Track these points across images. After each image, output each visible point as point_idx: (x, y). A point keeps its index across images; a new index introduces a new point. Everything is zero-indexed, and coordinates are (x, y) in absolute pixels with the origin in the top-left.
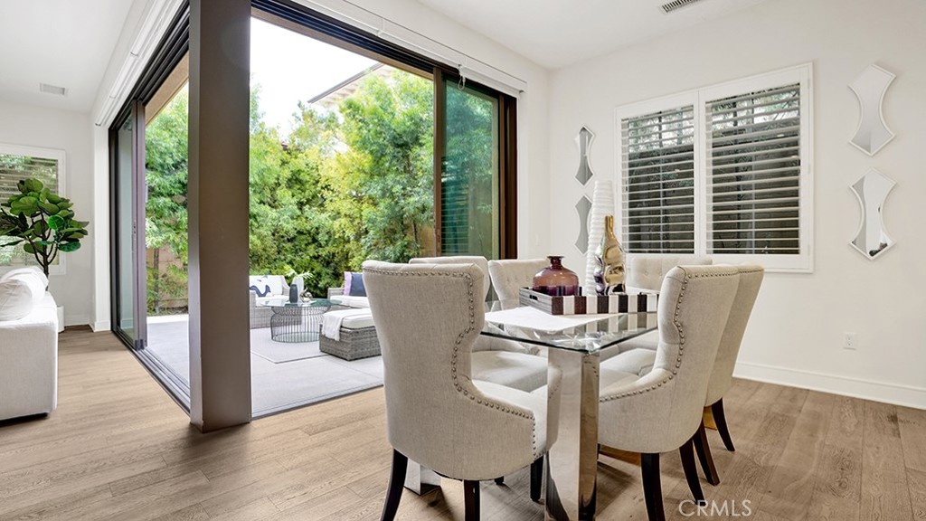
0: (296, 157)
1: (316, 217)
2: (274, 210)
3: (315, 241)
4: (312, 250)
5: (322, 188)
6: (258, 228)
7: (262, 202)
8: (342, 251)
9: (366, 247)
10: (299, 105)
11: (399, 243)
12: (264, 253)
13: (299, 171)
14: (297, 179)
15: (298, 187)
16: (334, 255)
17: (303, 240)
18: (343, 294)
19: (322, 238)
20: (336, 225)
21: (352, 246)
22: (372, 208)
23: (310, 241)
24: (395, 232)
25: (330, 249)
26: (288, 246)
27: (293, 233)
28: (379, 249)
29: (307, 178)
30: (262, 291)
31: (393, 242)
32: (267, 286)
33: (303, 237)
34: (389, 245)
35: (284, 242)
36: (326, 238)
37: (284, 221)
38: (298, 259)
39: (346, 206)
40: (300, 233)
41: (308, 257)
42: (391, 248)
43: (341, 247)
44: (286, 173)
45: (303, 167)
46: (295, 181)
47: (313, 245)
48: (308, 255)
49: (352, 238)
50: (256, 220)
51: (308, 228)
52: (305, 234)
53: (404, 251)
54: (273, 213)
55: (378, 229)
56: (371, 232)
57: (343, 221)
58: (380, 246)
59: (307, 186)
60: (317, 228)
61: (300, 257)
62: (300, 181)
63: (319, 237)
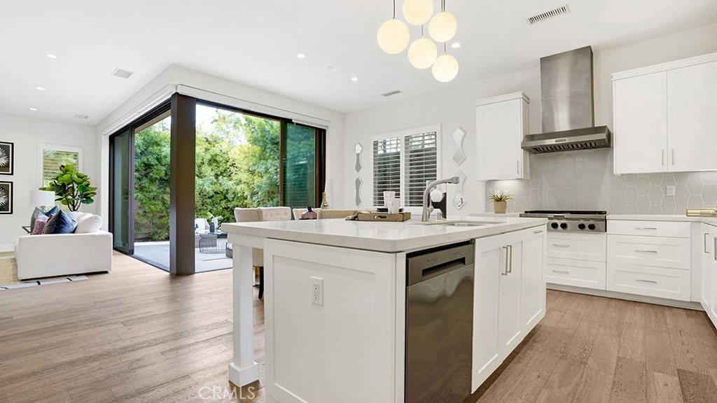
0: (214, 146)
1: (226, 183)
3: (225, 198)
4: (224, 204)
5: (230, 165)
8: (242, 204)
9: (256, 202)
13: (216, 155)
15: (215, 164)
17: (218, 197)
19: (230, 196)
20: (239, 188)
21: (248, 201)
22: (260, 179)
23: (223, 198)
24: (273, 193)
25: (235, 203)
26: (209, 201)
27: (212, 193)
28: (264, 203)
29: (221, 159)
32: (196, 225)
33: (218, 195)
34: (270, 201)
35: (206, 198)
36: (233, 196)
37: (207, 186)
38: (215, 209)
39: (244, 176)
40: (216, 193)
43: (242, 202)
44: (208, 156)
45: (218, 152)
46: (213, 161)
47: (225, 201)
48: (221, 207)
49: (249, 197)
51: (221, 190)
54: (200, 181)
55: (263, 191)
56: (260, 193)
57: (242, 186)
59: (221, 164)
60: (227, 190)
61: (216, 207)
62: (216, 161)
63: (228, 196)
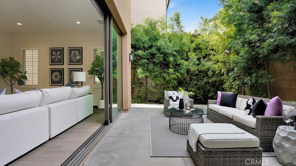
0: (198, 38)
1: (207, 64)
2: (187, 62)
3: (207, 75)
4: (205, 80)
5: (210, 50)
6: (180, 70)
7: (182, 59)
8: (220, 80)
9: (232, 78)
10: (201, 18)
11: (254, 75)
12: (184, 81)
13: (199, 44)
14: (199, 48)
15: (199, 51)
16: (215, 81)
17: (201, 75)
18: (216, 103)
19: (210, 73)
20: (216, 67)
21: (225, 77)
22: (236, 56)
23: (205, 75)
24: (250, 69)
25: (214, 79)
26: (195, 77)
27: (197, 72)
28: (240, 79)
29: (203, 46)
30: (175, 99)
31: (250, 74)
32: (177, 96)
33: (202, 74)
34: (247, 76)
35: (193, 76)
36: (212, 73)
37: (191, 66)
38: (199, 83)
39: (220, 57)
40: (200, 72)
41: (204, 83)
42: (249, 78)
43: (219, 78)
44: (193, 45)
45: (201, 42)
46: (197, 49)
47: (206, 77)
48: (204, 82)
49: (225, 73)
50: (180, 67)
51: (204, 69)
52: (203, 72)
53: (258, 80)
54: (186, 63)
55: (240, 67)
56: (236, 69)
57: (220, 64)
58: (241, 77)
59: (203, 50)
60: (208, 69)
61: (200, 82)
62: (200, 49)
63: (209, 73)
